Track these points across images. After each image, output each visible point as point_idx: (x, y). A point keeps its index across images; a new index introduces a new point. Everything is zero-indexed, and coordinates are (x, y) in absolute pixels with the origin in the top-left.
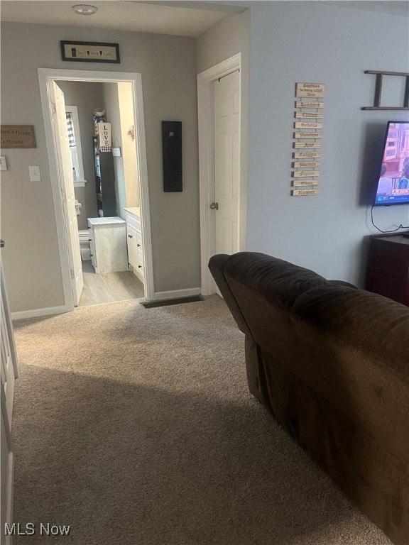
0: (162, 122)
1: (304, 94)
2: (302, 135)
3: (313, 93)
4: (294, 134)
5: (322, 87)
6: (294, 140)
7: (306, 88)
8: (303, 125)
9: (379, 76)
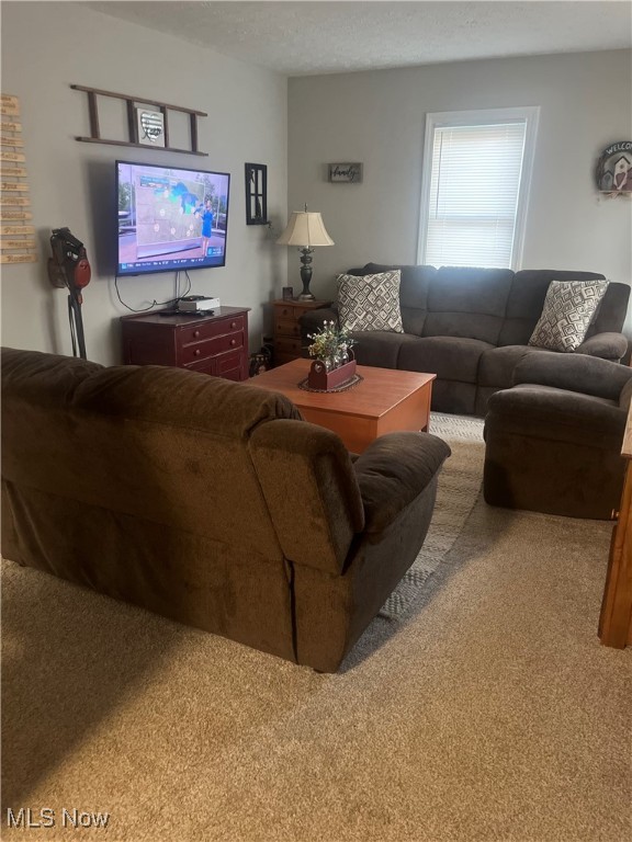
9: (91, 95)
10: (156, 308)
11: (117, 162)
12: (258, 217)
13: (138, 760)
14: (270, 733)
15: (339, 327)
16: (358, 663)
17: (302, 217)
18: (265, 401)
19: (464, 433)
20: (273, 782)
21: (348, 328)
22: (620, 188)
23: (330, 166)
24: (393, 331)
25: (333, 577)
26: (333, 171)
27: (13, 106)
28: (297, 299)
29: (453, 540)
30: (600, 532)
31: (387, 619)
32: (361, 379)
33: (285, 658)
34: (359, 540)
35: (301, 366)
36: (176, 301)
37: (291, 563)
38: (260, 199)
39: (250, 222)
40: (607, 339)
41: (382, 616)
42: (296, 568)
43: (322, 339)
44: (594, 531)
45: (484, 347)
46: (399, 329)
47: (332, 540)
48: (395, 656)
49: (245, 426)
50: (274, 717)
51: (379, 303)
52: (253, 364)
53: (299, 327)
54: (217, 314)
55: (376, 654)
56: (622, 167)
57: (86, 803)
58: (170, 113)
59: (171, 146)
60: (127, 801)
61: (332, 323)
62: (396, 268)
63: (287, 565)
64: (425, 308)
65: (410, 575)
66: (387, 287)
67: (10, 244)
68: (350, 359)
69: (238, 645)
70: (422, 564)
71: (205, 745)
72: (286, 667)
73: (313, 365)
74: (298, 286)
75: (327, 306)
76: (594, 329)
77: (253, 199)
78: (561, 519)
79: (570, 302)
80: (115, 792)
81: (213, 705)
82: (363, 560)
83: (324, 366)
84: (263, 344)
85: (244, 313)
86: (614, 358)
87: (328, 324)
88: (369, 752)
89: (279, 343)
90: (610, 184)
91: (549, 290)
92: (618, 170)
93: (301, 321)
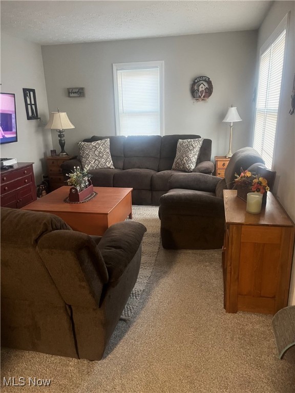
12: (33, 115)
15: (82, 169)
17: (57, 115)
19: (148, 214)
21: (87, 168)
22: (202, 97)
23: (68, 89)
24: (109, 168)
25: (94, 310)
26: (70, 91)
28: (59, 155)
29: (151, 270)
30: (216, 255)
31: (125, 320)
32: (96, 194)
33: (72, 357)
35: (65, 190)
37: (70, 306)
38: (33, 106)
39: (29, 118)
40: (205, 165)
41: (121, 320)
42: (73, 308)
43: (74, 176)
44: (213, 255)
45: (152, 172)
46: (112, 167)
48: (131, 341)
49: (34, 237)
51: (101, 155)
53: (61, 169)
54: (15, 167)
55: (121, 342)
56: (202, 87)
61: (78, 167)
62: (107, 138)
63: (68, 308)
64: (123, 156)
65: (133, 294)
66: (104, 147)
68: (90, 184)
69: (44, 354)
70: (138, 287)
72: (73, 362)
73: (71, 189)
74: (59, 149)
75: (75, 158)
76: (199, 161)
77: (29, 106)
78: (199, 251)
79: (188, 149)
82: (110, 296)
83: (76, 190)
84: (43, 180)
85: (31, 165)
86: (209, 173)
87: (76, 168)
89: (52, 178)
90: (198, 95)
91: (178, 144)
92: (201, 89)
93: (62, 166)
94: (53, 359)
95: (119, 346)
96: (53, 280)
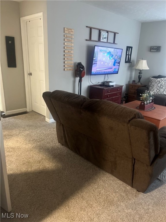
0: (6, 36)
1: (67, 32)
2: (67, 48)
3: (70, 32)
4: (64, 47)
5: (73, 30)
6: (64, 50)
7: (68, 30)
8: (67, 44)
9: (91, 29)
10: (99, 84)
11: (95, 46)
12: (128, 61)
13: (88, 203)
14: (124, 205)
16: (150, 191)
17: (141, 61)
18: (135, 113)
20: (124, 219)
21: (151, 93)
23: (151, 47)
24: (165, 95)
25: (147, 166)
26: (152, 48)
27: (72, 32)
28: (136, 84)
31: (160, 180)
32: (155, 108)
33: (129, 185)
34: (157, 157)
36: (104, 82)
37: (134, 159)
38: (130, 56)
39: (126, 62)
41: (158, 179)
42: (136, 161)
43: (145, 95)
47: (149, 155)
48: (162, 192)
49: (129, 119)
50: (125, 201)
51: (161, 87)
52: (122, 100)
53: (136, 91)
54: (114, 86)
55: (156, 190)
57: (75, 211)
58: (109, 33)
59: (108, 42)
60: (85, 214)
61: (148, 91)
63: (133, 160)
66: (165, 82)
67: (68, 66)
68: (152, 102)
69: (115, 178)
71: (106, 204)
72: (129, 188)
73: (141, 103)
74: (137, 80)
75: (145, 86)
77: (127, 56)
80: (82, 210)
81: (108, 193)
82: (157, 163)
83: (144, 103)
84: (125, 95)
85: (122, 87)
87: (147, 92)
88: (153, 218)
89: (130, 95)
93: (137, 90)
94: (119, 182)
95: (154, 191)
96: (131, 143)
